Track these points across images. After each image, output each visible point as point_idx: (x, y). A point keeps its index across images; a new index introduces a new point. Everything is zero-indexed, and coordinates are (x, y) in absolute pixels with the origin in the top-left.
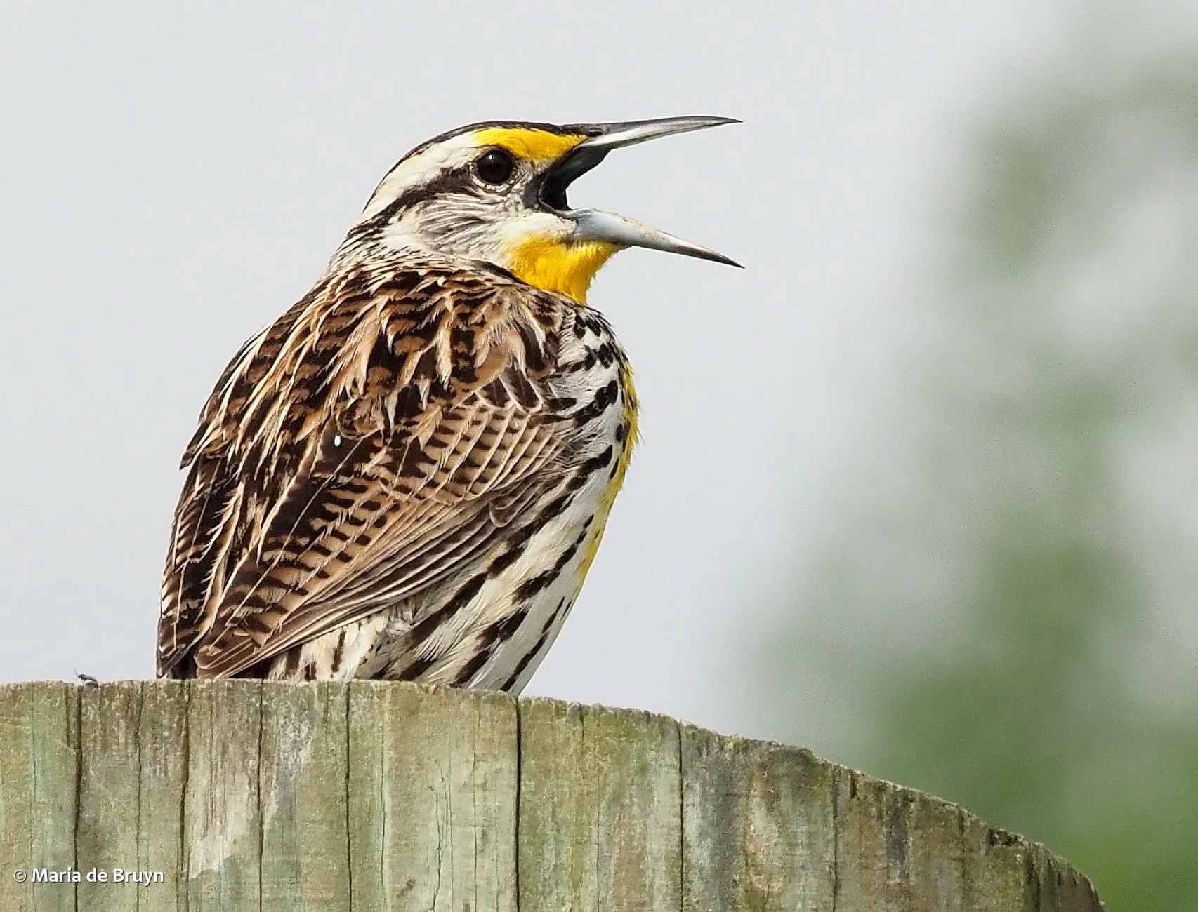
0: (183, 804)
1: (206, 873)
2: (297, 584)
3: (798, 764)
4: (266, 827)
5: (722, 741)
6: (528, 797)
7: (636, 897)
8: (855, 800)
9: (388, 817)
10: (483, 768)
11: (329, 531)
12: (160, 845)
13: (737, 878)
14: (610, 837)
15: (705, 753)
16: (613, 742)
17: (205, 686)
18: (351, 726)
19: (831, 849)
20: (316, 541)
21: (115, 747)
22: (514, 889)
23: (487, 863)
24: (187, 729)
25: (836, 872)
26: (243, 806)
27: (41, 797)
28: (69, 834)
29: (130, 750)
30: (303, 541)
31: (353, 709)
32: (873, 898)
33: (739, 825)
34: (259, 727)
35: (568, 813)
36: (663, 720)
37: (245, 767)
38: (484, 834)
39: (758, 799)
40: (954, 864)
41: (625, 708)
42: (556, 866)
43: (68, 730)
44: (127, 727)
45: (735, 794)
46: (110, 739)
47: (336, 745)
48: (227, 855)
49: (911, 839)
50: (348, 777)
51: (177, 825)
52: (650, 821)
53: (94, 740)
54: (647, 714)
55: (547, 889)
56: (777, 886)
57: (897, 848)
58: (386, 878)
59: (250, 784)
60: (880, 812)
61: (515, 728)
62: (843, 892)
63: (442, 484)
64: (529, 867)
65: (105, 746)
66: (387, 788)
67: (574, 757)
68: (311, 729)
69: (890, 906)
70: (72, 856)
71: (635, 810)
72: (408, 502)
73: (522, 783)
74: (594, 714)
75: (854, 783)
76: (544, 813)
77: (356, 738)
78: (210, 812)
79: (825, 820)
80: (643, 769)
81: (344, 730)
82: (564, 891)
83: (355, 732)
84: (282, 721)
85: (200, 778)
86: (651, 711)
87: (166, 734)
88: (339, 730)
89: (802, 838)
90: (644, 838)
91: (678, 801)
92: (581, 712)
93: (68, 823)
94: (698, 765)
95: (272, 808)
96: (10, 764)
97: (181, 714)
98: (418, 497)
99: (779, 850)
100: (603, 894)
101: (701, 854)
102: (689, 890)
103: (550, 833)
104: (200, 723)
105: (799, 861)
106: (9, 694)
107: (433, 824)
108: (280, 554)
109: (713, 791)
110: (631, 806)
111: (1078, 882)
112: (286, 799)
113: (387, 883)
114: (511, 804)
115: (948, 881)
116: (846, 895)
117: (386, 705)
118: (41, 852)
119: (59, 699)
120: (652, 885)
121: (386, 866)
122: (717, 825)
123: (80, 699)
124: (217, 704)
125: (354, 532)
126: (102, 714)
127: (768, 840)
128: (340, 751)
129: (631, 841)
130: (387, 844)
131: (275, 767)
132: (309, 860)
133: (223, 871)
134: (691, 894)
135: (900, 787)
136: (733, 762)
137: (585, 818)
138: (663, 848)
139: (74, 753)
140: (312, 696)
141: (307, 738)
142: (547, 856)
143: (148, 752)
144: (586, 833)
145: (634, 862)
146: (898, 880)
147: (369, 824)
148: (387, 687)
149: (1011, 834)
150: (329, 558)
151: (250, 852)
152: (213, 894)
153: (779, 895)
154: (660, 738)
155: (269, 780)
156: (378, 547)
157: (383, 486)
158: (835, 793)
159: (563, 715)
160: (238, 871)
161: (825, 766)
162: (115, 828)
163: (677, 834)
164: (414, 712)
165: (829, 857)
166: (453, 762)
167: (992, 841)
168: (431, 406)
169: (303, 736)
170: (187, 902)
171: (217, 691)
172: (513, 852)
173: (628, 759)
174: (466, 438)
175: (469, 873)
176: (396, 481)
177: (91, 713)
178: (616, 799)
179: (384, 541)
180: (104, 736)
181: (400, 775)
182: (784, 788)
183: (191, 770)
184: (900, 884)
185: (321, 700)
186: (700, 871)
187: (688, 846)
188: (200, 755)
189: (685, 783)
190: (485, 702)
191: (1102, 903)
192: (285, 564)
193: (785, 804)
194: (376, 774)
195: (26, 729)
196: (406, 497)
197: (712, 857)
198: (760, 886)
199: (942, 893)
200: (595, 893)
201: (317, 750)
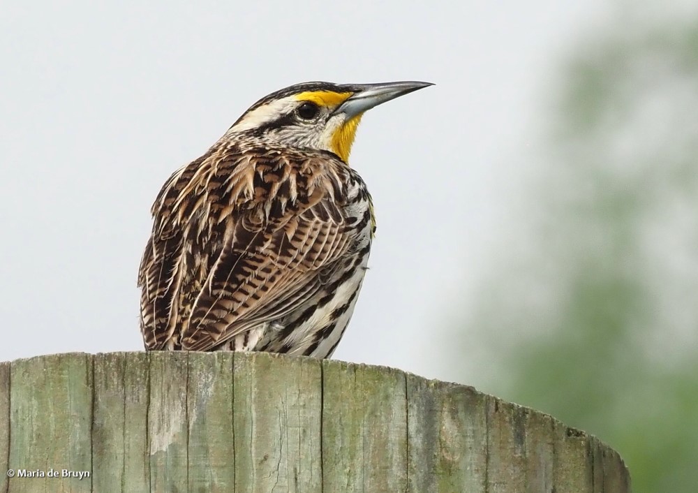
0: (147, 416)
1: (160, 452)
2: (233, 309)
3: (467, 394)
4: (191, 428)
5: (428, 382)
6: (327, 412)
7: (383, 464)
8: (497, 413)
9: (254, 422)
10: (304, 396)
11: (247, 282)
12: (135, 438)
13: (436, 454)
14: (369, 432)
15: (419, 389)
16: (370, 382)
17: (158, 355)
18: (235, 375)
19: (485, 439)
20: (240, 287)
21: (112, 387)
22: (320, 460)
23: (306, 446)
24: (149, 377)
25: (488, 451)
26: (179, 418)
27: (73, 413)
28: (88, 433)
29: (120, 387)
30: (234, 286)
31: (235, 366)
32: (507, 464)
33: (437, 426)
34: (187, 376)
35: (347, 420)
36: (397, 372)
37: (179, 397)
38: (304, 431)
39: (446, 413)
40: (549, 446)
41: (377, 365)
42: (341, 448)
43: (87, 377)
44: (118, 376)
45: (435, 410)
46: (109, 383)
47: (226, 385)
48: (170, 442)
49: (526, 433)
50: (233, 402)
51: (144, 427)
52: (391, 424)
53: (101, 383)
54: (389, 368)
55: (337, 460)
56: (457, 458)
57: (520, 438)
58: (253, 455)
59: (182, 406)
60: (510, 419)
61: (320, 376)
62: (492, 461)
63: (300, 261)
64: (328, 448)
65: (107, 386)
66: (253, 407)
67: (351, 391)
68: (214, 377)
69: (515, 468)
70: (89, 443)
71: (383, 418)
72: (285, 269)
73: (324, 404)
74: (361, 369)
75: (497, 404)
76: (335, 420)
77: (237, 381)
78: (161, 421)
79: (482, 424)
80: (387, 397)
81: (231, 377)
82: (346, 461)
83: (236, 378)
84: (198, 373)
85: (156, 403)
86: (391, 367)
87: (138, 379)
88: (228, 377)
89: (470, 433)
90: (388, 433)
91: (405, 414)
92: (354, 367)
93: (88, 426)
94: (416, 395)
95: (193, 419)
96: (57, 395)
97: (146, 369)
98: (289, 267)
99: (458, 439)
100: (366, 462)
101: (417, 441)
102: (411, 460)
103: (339, 430)
104: (156, 374)
105: (468, 445)
106: (57, 358)
107: (277, 426)
108: (222, 292)
109: (423, 408)
110: (380, 417)
111: (614, 456)
112: (201, 413)
113: (254, 458)
114: (318, 415)
115: (546, 455)
116: (493, 463)
117: (253, 364)
118: (73, 441)
119: (82, 361)
120: (392, 458)
121: (253, 448)
122: (425, 426)
123: (93, 362)
124: (165, 364)
125: (259, 284)
126: (105, 369)
127: (452, 434)
128: (229, 388)
129: (381, 434)
130: (254, 436)
131: (195, 397)
132: (213, 445)
133: (168, 451)
134: (412, 462)
135: (521, 406)
136: (434, 393)
137: (357, 423)
138: (397, 438)
139: (90, 389)
140: (214, 359)
141: (212, 381)
142: (337, 443)
143: (129, 389)
144: (357, 431)
145: (383, 445)
146: (520, 455)
147: (244, 425)
148: (253, 354)
149: (579, 430)
150: (248, 296)
151: (182, 442)
152: (163, 463)
153: (458, 463)
154: (396, 381)
155: (192, 403)
156: (272, 292)
157: (271, 260)
158: (487, 409)
159: (345, 369)
160: (176, 451)
161: (482, 395)
162: (112, 429)
163: (405, 431)
164: (268, 368)
165: (484, 443)
166: (288, 394)
167: (569, 434)
168: (287, 214)
169: (210, 380)
170: (150, 467)
171: (165, 357)
172: (319, 441)
173: (379, 391)
174: (311, 237)
175: (296, 452)
176: (278, 258)
177: (99, 369)
178: (373, 413)
179: (275, 290)
180: (106, 381)
181: (261, 402)
182: (460, 407)
183: (151, 398)
184: (521, 457)
185: (219, 362)
186: (417, 450)
187: (411, 437)
188: (156, 390)
189: (409, 404)
190: (304, 362)
191: (626, 466)
192: (225, 298)
193: (461, 415)
194: (248, 400)
195: (65, 377)
196: (283, 267)
197: (423, 443)
198: (448, 458)
199: (542, 461)
200: (362, 461)
201: (217, 388)
